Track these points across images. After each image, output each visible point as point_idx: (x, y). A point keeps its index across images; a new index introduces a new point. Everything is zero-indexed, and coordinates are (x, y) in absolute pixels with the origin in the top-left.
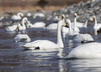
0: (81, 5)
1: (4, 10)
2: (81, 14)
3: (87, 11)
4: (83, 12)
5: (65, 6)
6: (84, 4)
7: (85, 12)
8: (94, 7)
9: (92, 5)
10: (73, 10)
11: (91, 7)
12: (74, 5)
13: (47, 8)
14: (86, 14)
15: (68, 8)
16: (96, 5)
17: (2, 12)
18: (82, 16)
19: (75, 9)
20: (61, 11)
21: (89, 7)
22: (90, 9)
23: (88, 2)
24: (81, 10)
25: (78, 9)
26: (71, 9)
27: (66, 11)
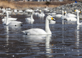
0: (68, 5)
1: (28, 6)
2: (68, 10)
3: (71, 8)
4: (68, 9)
5: (59, 5)
6: (69, 5)
8: (74, 6)
10: (64, 8)
12: (64, 5)
13: (50, 6)
14: (70, 10)
15: (61, 6)
17: (28, 7)
18: (68, 11)
20: (57, 8)
21: (72, 6)
23: (71, 4)
25: (66, 7)
26: (62, 7)
27: (60, 8)
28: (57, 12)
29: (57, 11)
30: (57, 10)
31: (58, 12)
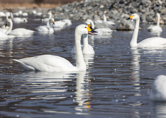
0: (75, 4)
1: (3, 6)
2: (75, 13)
3: (81, 10)
4: (76, 11)
5: (60, 5)
6: (77, 4)
7: (79, 11)
8: (86, 6)
9: (85, 5)
10: (68, 9)
11: (84, 7)
12: (69, 4)
13: (42, 5)
14: (80, 13)
15: (63, 6)
16: (89, 5)
17: (2, 8)
18: (75, 15)
19: (69, 8)
20: (56, 9)
21: (82, 7)
22: (83, 8)
23: (82, 2)
24: (75, 9)
25: (72, 8)
26: (65, 7)
27: (61, 9)
28: (55, 17)
29: (55, 15)
30: (56, 12)
31: (58, 16)
